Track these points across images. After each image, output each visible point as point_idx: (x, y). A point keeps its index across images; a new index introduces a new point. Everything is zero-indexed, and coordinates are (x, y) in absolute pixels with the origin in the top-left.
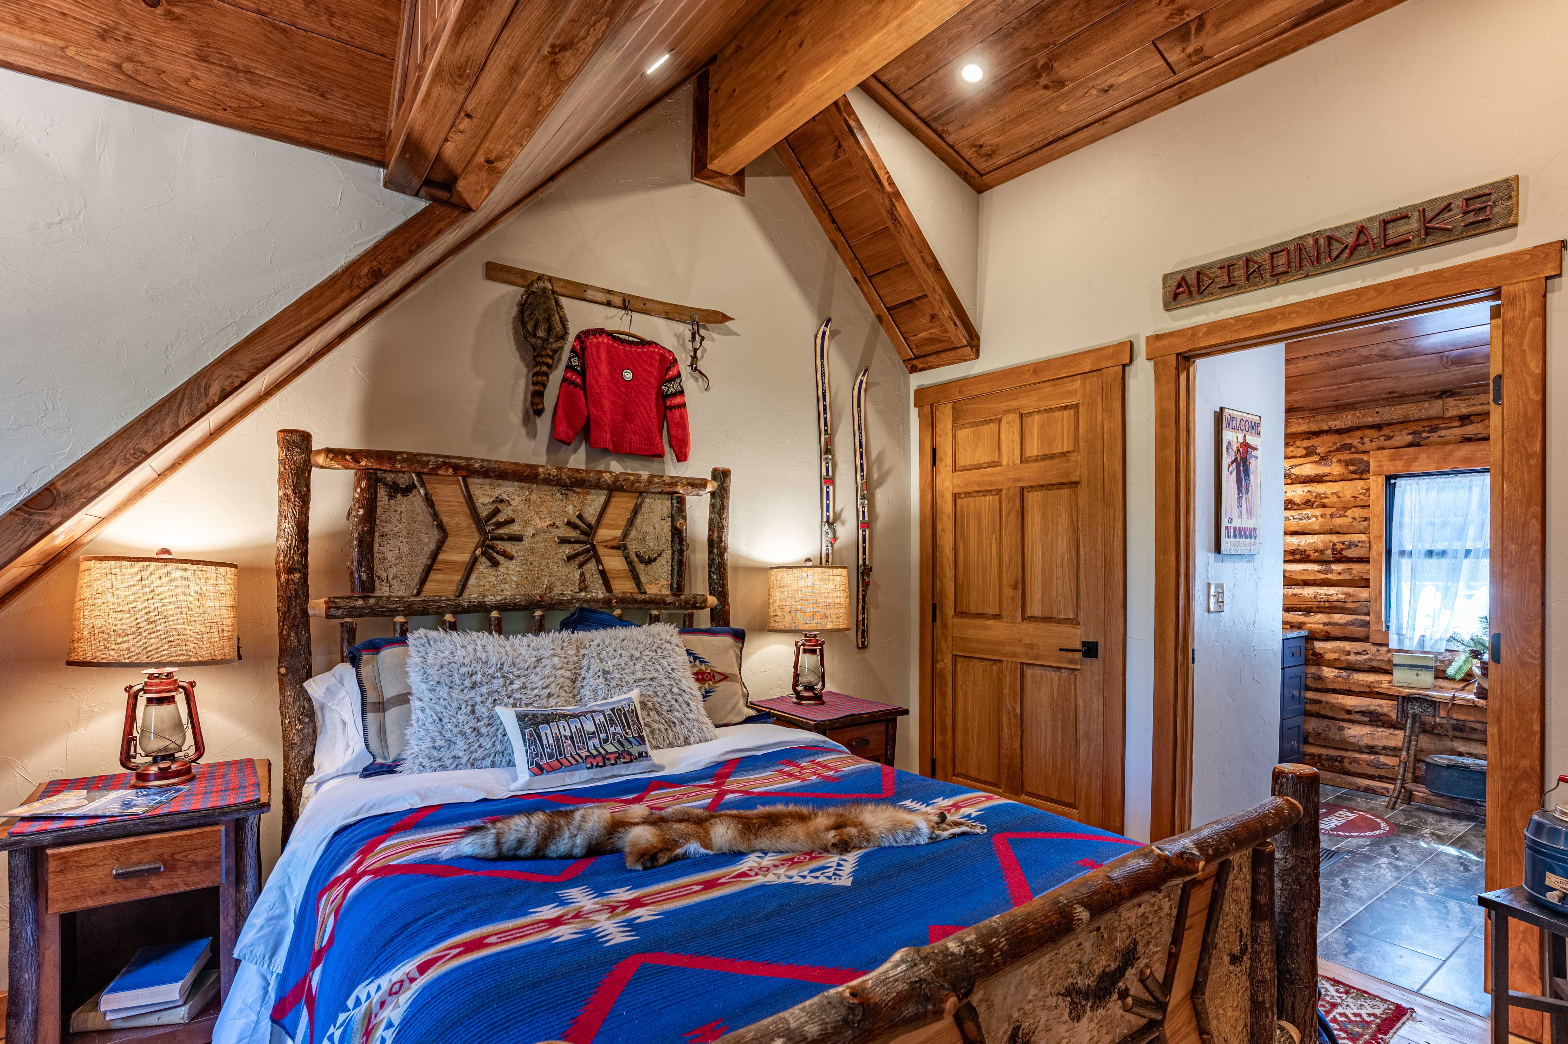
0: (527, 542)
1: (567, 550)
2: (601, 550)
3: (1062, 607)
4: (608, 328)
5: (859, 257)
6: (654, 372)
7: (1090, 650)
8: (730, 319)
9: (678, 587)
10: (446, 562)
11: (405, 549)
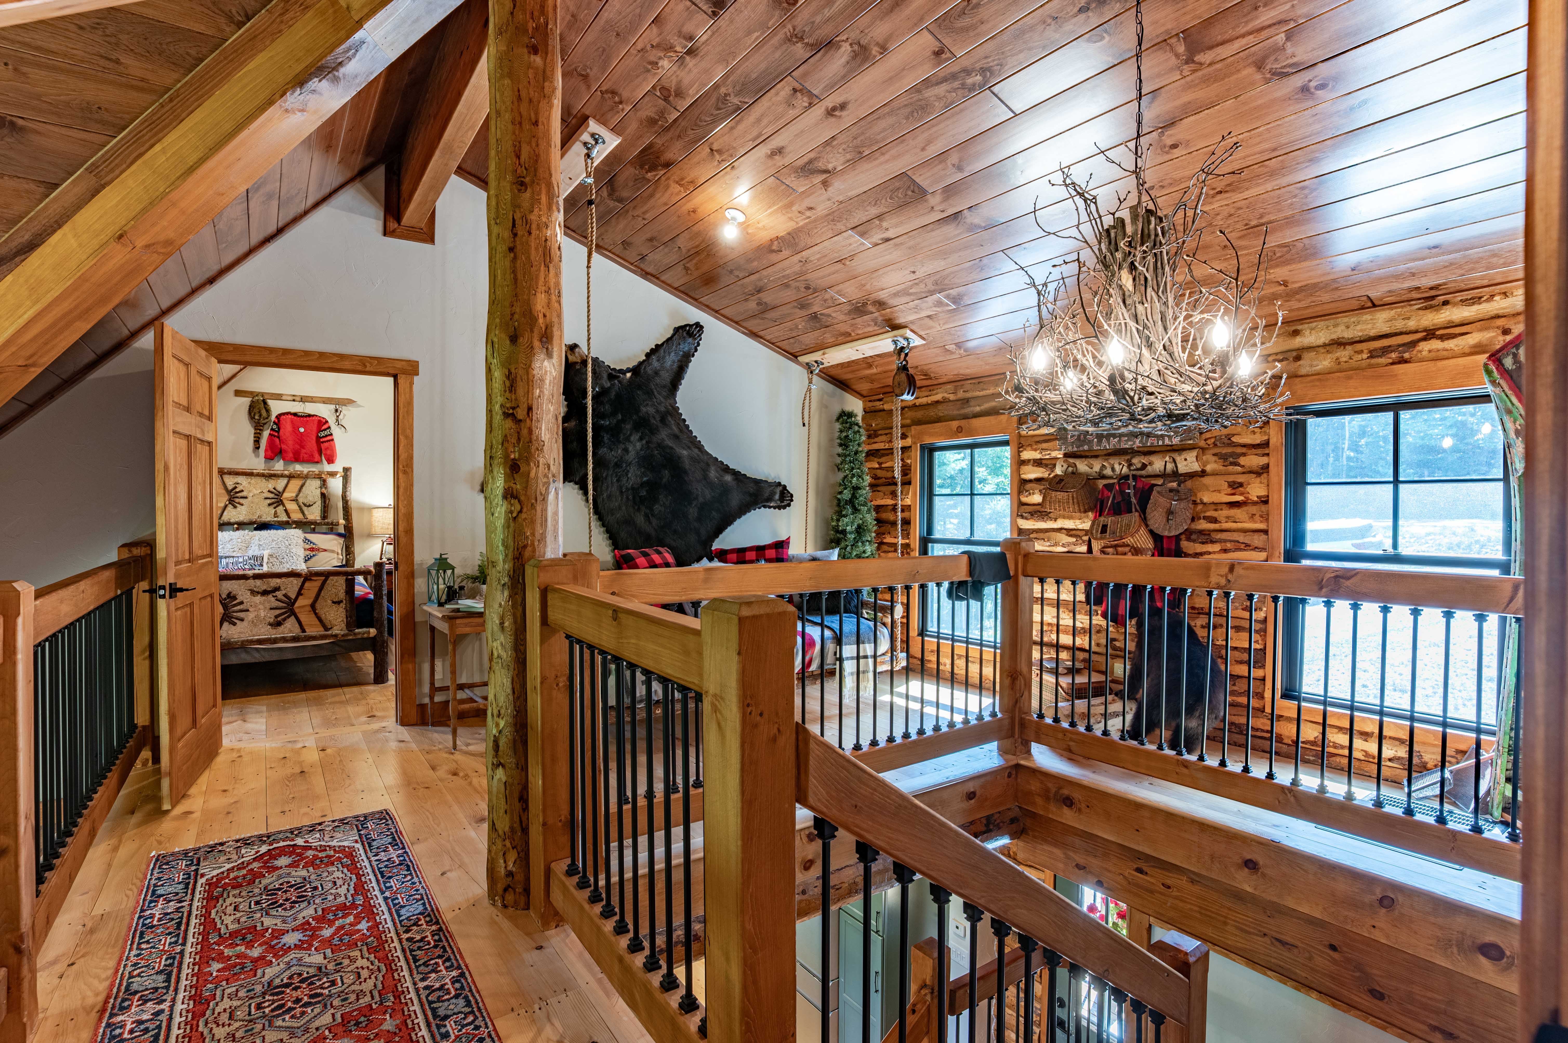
0: (250, 499)
1: (269, 501)
2: (285, 502)
4: (293, 411)
6: (315, 428)
8: (356, 401)
9: (324, 516)
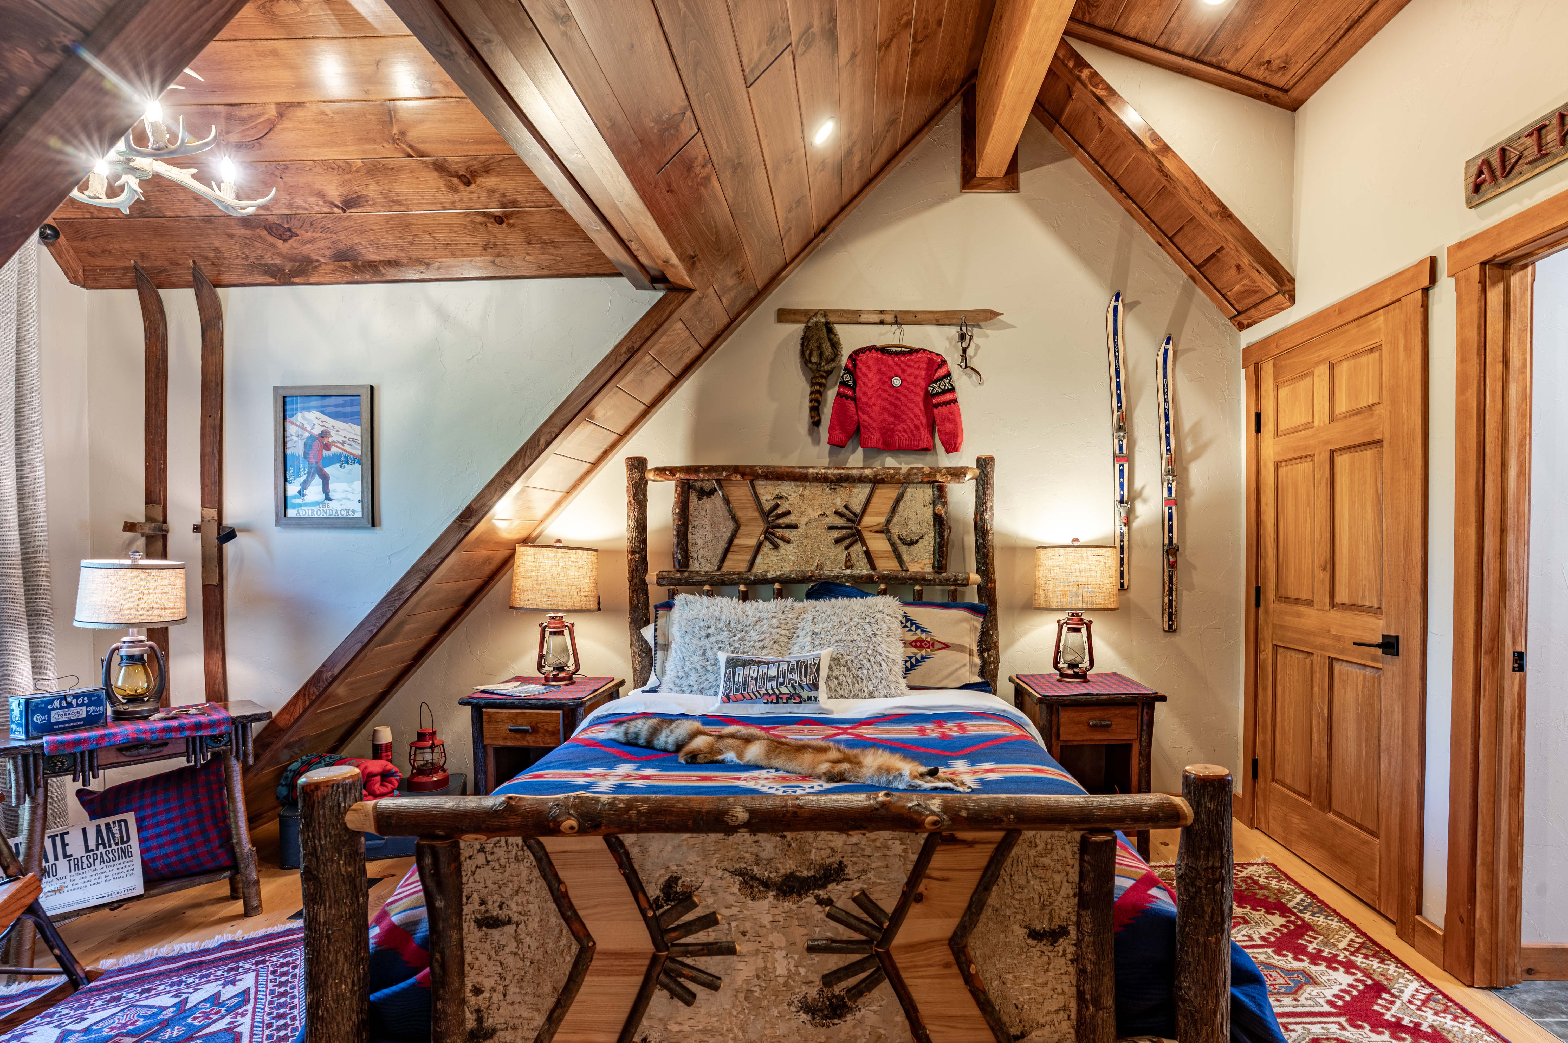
0: (802, 529)
1: (836, 534)
2: (866, 535)
3: (1366, 593)
4: (879, 343)
5: (1155, 220)
6: (922, 376)
7: (1390, 645)
8: (998, 314)
9: (940, 566)
10: (739, 546)
11: (710, 536)
